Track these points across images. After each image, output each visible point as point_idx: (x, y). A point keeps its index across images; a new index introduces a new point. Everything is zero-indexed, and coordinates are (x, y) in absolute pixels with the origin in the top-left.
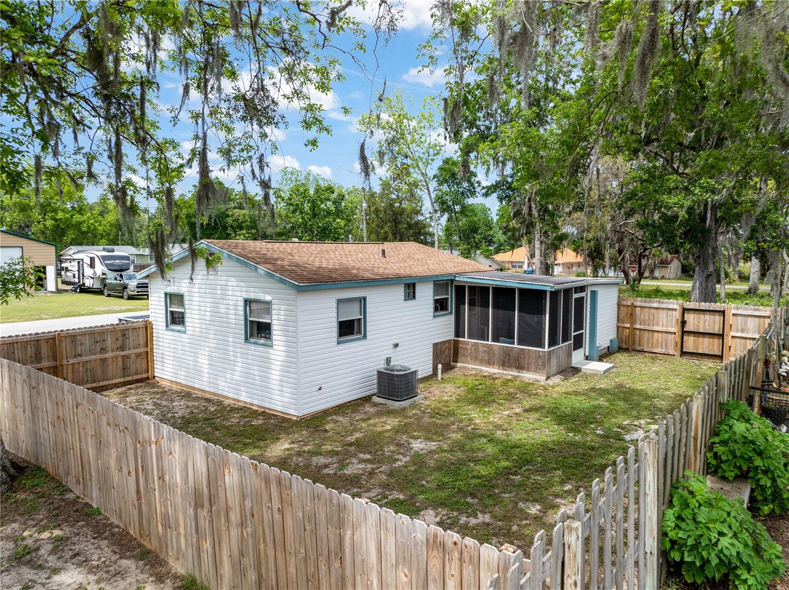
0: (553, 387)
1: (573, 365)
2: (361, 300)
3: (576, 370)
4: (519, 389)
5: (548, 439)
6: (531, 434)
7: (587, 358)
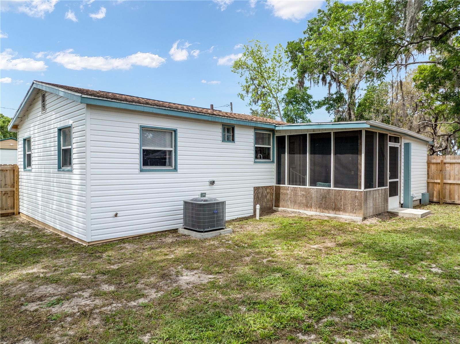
0: (370, 227)
1: (389, 210)
2: (172, 133)
3: (393, 215)
4: (334, 227)
5: (366, 277)
6: (342, 270)
7: (402, 206)
